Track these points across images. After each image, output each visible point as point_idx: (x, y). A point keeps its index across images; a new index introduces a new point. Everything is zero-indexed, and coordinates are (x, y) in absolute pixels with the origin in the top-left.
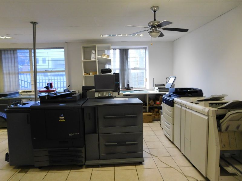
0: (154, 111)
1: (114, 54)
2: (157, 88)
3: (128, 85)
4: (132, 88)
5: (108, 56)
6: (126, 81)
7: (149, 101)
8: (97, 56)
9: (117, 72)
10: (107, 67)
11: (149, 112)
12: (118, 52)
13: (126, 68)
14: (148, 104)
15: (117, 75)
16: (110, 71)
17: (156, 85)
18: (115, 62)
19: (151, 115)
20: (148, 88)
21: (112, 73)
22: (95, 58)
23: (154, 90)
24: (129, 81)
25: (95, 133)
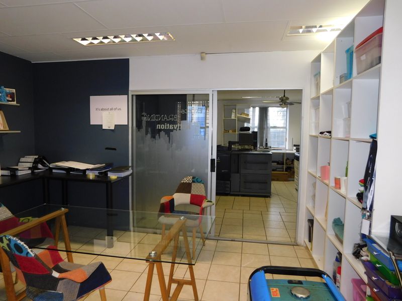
0: (291, 170)
1: (254, 112)
2: (295, 148)
3: (267, 144)
4: (270, 147)
5: (248, 115)
6: (264, 140)
7: (286, 161)
8: (237, 115)
9: (256, 130)
10: (246, 125)
11: (286, 171)
12: (257, 109)
13: (265, 126)
14: (285, 163)
15: (255, 133)
16: (248, 129)
17: (295, 146)
18: (254, 120)
19: (287, 174)
20: (287, 148)
21: (251, 131)
22: (236, 117)
23: (292, 150)
24: (268, 140)
25: (238, 173)
